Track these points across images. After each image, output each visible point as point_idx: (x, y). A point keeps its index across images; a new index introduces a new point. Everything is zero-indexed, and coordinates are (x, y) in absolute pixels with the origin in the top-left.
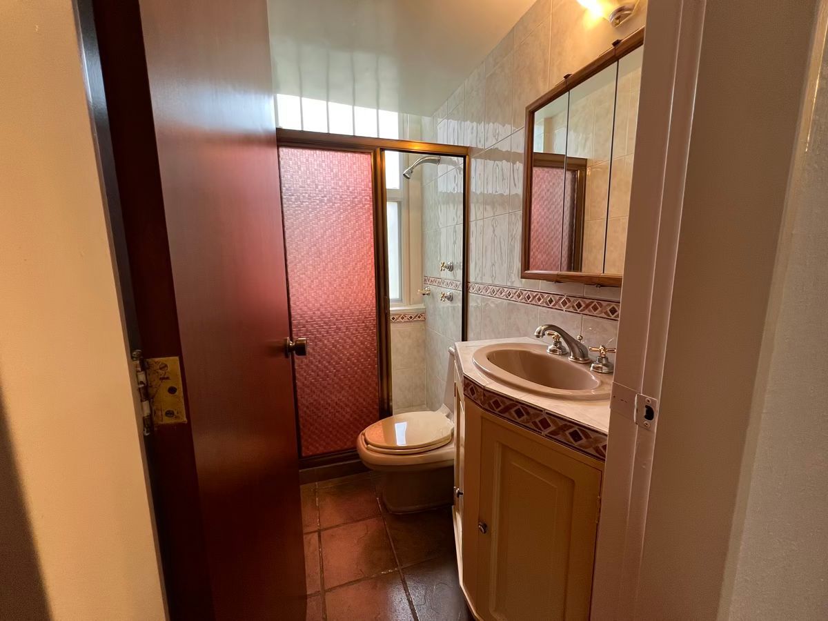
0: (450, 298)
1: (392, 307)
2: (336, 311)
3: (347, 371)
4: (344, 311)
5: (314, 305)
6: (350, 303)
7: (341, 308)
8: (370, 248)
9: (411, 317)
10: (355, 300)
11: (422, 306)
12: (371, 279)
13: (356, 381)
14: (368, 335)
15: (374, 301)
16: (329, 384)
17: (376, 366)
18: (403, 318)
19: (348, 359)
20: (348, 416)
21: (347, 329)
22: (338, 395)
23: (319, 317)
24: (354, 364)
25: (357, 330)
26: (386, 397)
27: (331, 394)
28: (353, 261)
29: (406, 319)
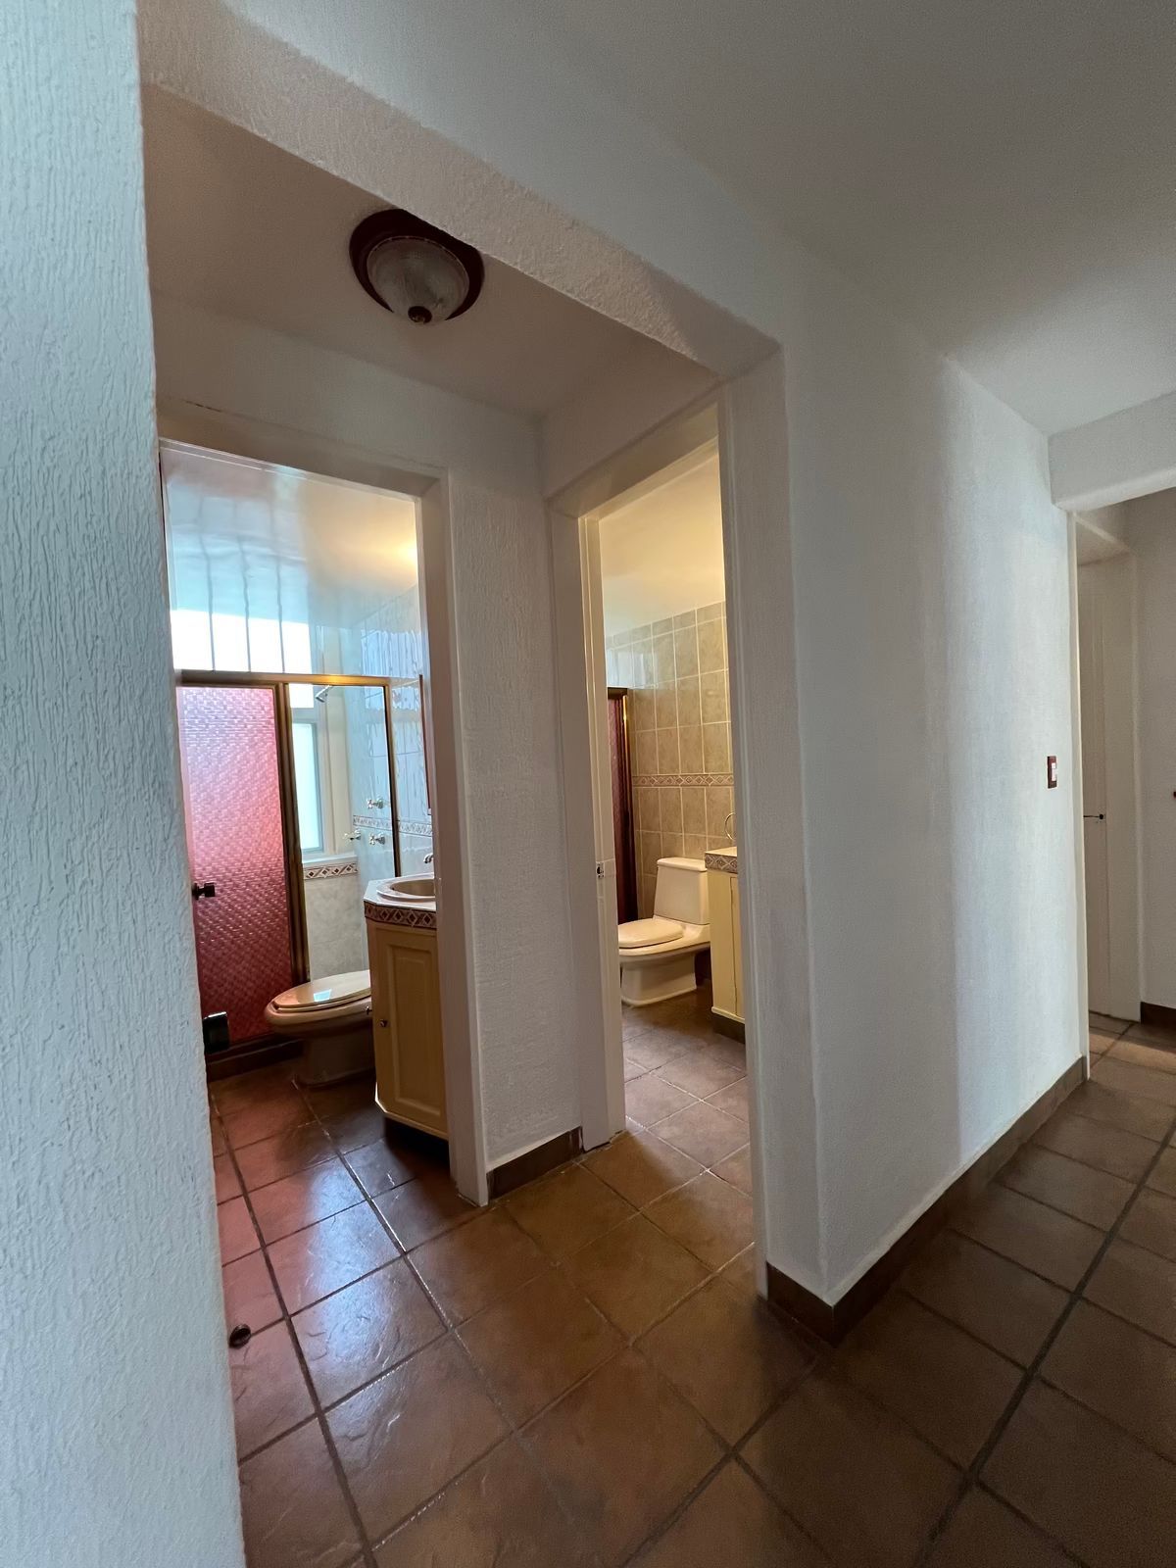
0: (382, 841)
1: (305, 859)
2: (233, 864)
3: (248, 936)
4: (243, 864)
5: (203, 860)
6: (251, 854)
7: (239, 861)
8: (274, 790)
9: (337, 871)
10: (257, 850)
11: (352, 855)
12: (276, 825)
13: (261, 946)
14: (275, 890)
15: (282, 849)
16: (224, 954)
17: (287, 927)
18: (325, 872)
19: (250, 921)
20: (250, 993)
21: (247, 885)
22: (237, 967)
23: (211, 874)
24: (257, 926)
25: (259, 886)
26: (300, 967)
27: (227, 966)
28: (253, 806)
29: (329, 874)
